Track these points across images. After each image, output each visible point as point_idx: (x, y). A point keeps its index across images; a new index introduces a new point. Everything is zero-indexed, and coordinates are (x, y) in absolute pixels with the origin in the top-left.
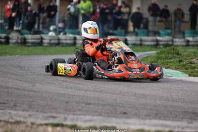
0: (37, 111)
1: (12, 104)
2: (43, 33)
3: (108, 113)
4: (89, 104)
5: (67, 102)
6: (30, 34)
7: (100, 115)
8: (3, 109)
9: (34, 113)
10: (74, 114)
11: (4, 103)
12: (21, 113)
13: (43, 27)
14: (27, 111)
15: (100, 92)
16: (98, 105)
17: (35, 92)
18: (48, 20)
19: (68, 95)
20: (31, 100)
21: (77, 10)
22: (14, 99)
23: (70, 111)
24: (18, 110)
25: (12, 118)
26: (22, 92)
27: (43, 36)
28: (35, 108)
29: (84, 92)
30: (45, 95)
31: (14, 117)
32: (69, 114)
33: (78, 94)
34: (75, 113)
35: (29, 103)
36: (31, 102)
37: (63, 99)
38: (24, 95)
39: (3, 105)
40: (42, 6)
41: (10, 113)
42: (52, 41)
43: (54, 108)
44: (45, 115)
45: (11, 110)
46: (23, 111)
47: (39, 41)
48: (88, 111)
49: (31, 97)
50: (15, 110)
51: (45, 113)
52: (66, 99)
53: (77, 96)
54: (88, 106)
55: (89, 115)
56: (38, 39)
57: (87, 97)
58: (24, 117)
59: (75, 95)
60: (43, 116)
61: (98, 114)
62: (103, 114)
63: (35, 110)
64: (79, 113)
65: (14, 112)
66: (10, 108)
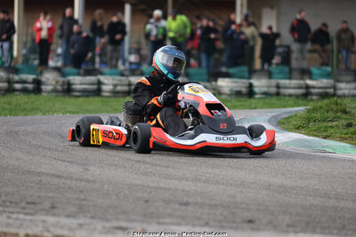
0: (93, 218)
1: (47, 205)
2: (101, 74)
3: (221, 221)
4: (186, 204)
5: (147, 201)
6: (79, 74)
7: (207, 224)
8: (31, 214)
9: (88, 221)
10: (159, 223)
11: (34, 203)
12: (63, 221)
13: (102, 62)
14: (74, 217)
15: (204, 182)
16: (202, 205)
17: (88, 181)
18: (109, 48)
19: (149, 187)
20: (82, 197)
21: (161, 31)
22: (50, 194)
23: (152, 217)
24: (59, 215)
25: (48, 231)
26: (65, 182)
27: (102, 78)
28: (89, 212)
29: (176, 182)
30: (106, 187)
31: (51, 229)
32: (149, 223)
33: (167, 186)
34: (161, 220)
35: (78, 202)
36: (83, 200)
37: (139, 195)
38: (70, 188)
39: (32, 206)
40: (99, 24)
41: (44, 221)
42: (119, 88)
43: (124, 213)
44: (108, 225)
45: (46, 215)
46: (68, 216)
47: (95, 87)
48: (183, 218)
49: (81, 192)
50: (54, 215)
51: (108, 220)
52: (146, 195)
53: (165, 189)
54: (184, 207)
55: (187, 224)
56: (93, 84)
57: (183, 191)
58: (70, 229)
59: (160, 188)
60: (104, 227)
61: (202, 222)
62: (211, 223)
63: (88, 215)
64: (167, 220)
65: (51, 219)
66: (44, 212)
